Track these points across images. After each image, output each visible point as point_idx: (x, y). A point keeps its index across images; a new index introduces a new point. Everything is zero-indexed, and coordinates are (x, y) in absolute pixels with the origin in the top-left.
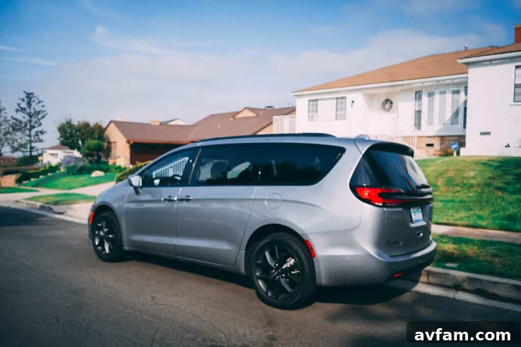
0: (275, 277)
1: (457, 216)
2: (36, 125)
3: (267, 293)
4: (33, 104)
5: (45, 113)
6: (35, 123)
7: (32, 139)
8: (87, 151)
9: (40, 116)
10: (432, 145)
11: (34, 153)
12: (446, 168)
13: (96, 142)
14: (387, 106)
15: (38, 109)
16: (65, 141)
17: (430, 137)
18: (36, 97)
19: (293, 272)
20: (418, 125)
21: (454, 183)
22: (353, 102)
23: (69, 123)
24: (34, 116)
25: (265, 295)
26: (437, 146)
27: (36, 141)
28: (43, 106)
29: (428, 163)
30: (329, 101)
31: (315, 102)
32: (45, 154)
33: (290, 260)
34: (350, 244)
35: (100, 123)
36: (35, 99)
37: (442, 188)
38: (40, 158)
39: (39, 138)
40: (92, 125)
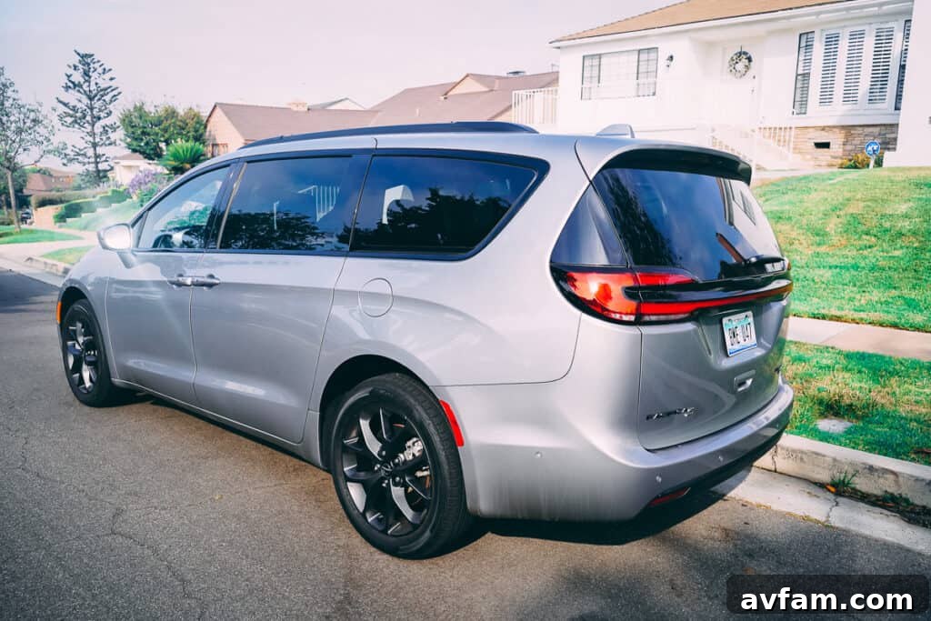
0: (382, 479)
1: (863, 300)
2: (102, 115)
3: (363, 514)
4: (94, 75)
5: (115, 92)
6: (100, 111)
7: (97, 140)
8: (175, 164)
9: (107, 98)
10: (826, 145)
11: (101, 167)
12: (848, 195)
13: (190, 144)
14: (740, 66)
15: (103, 86)
16: (135, 143)
17: (823, 129)
18: (99, 61)
19: (419, 474)
20: (801, 103)
21: (861, 228)
22: (671, 58)
23: (139, 109)
24: (96, 98)
25: (360, 520)
26: (837, 148)
27: (104, 144)
28: (112, 79)
29: (811, 185)
30: (624, 58)
31: (596, 62)
32: (117, 168)
33: (414, 444)
34: (543, 419)
35: (196, 110)
36: (97, 65)
37: (835, 240)
38: (109, 174)
39: (109, 138)
40: (181, 111)
